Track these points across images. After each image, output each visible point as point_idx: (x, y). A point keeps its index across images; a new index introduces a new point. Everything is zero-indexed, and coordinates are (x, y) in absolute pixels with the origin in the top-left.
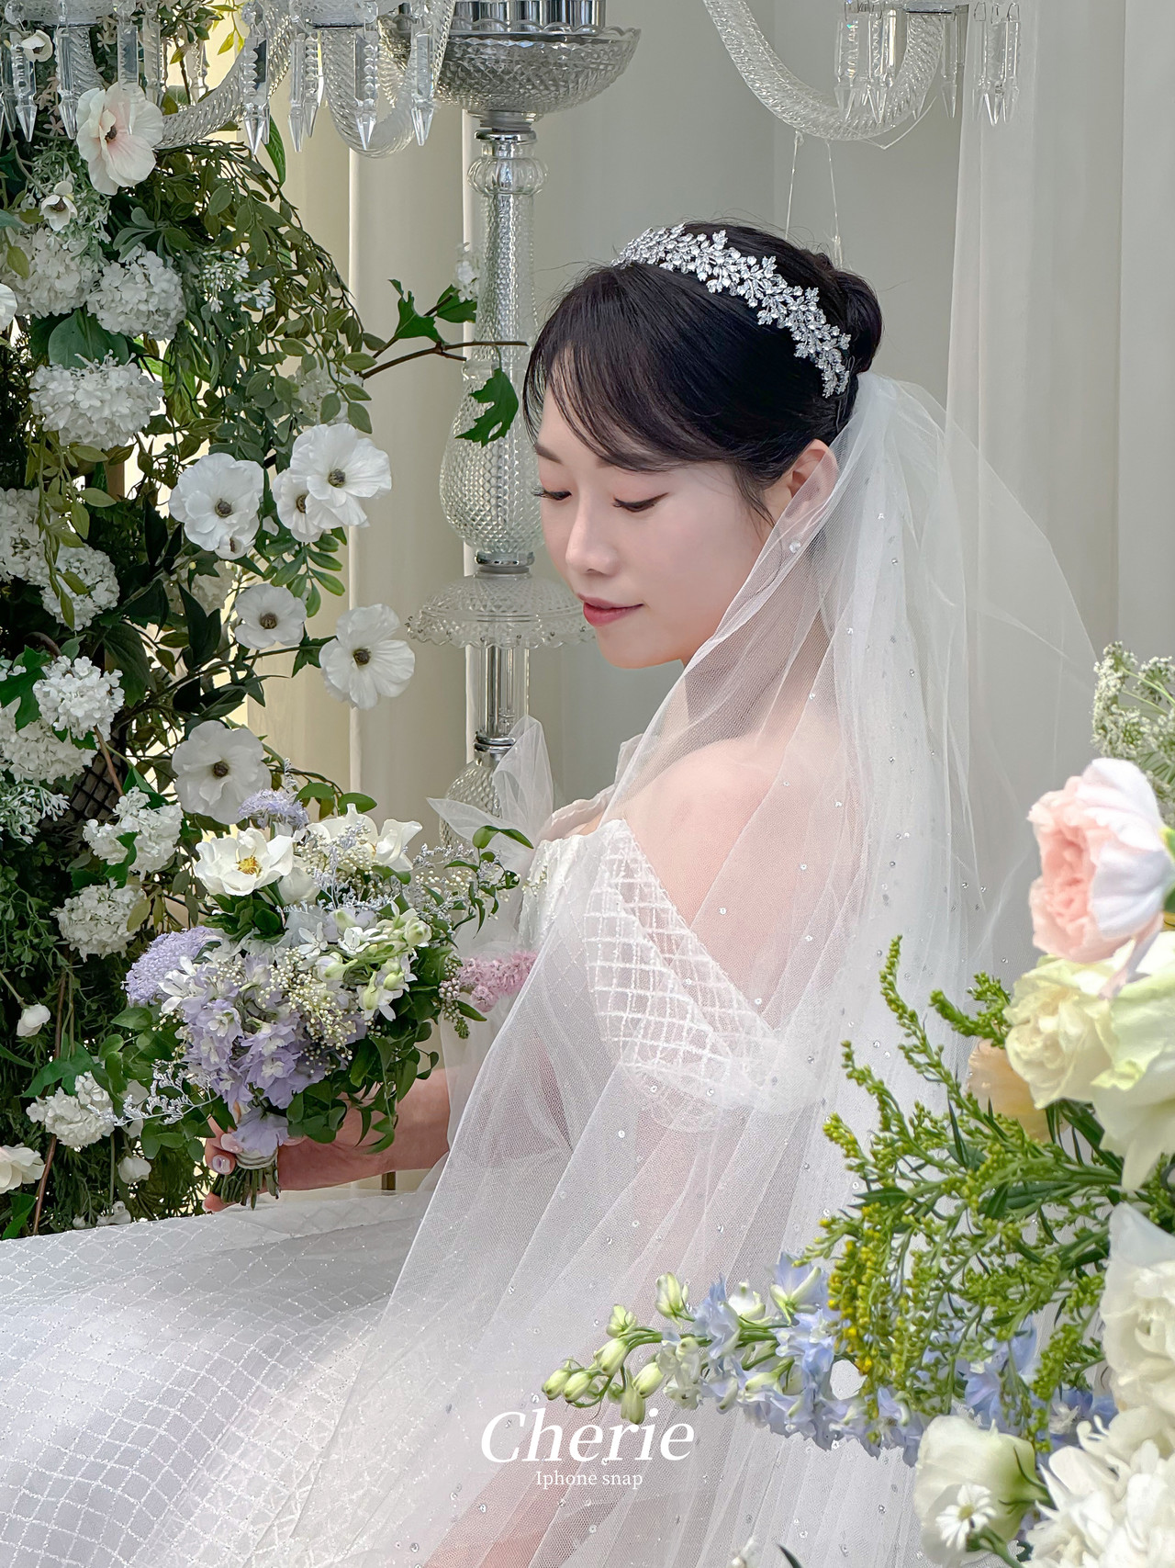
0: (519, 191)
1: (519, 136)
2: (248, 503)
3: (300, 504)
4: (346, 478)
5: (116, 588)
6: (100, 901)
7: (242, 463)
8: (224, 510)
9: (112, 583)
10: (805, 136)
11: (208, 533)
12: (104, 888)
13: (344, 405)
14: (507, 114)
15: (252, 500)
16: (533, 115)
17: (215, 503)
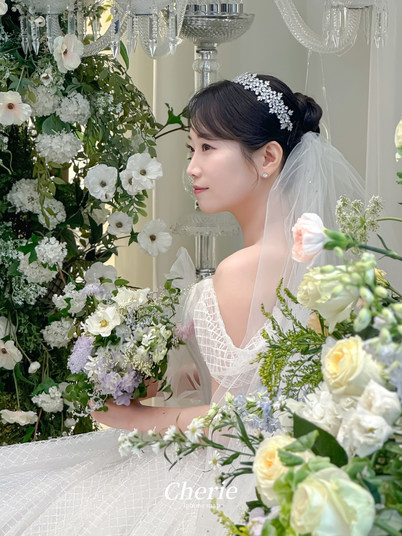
0: (211, 71)
1: (211, 52)
2: (112, 182)
3: (130, 182)
4: (147, 172)
5: (65, 215)
6: (58, 327)
7: (110, 168)
8: (103, 184)
9: (63, 213)
10: (312, 51)
11: (98, 193)
12: (59, 322)
13: (147, 148)
14: (207, 44)
15: (113, 181)
16: (216, 44)
17: (100, 182)
